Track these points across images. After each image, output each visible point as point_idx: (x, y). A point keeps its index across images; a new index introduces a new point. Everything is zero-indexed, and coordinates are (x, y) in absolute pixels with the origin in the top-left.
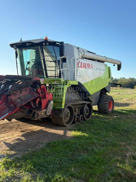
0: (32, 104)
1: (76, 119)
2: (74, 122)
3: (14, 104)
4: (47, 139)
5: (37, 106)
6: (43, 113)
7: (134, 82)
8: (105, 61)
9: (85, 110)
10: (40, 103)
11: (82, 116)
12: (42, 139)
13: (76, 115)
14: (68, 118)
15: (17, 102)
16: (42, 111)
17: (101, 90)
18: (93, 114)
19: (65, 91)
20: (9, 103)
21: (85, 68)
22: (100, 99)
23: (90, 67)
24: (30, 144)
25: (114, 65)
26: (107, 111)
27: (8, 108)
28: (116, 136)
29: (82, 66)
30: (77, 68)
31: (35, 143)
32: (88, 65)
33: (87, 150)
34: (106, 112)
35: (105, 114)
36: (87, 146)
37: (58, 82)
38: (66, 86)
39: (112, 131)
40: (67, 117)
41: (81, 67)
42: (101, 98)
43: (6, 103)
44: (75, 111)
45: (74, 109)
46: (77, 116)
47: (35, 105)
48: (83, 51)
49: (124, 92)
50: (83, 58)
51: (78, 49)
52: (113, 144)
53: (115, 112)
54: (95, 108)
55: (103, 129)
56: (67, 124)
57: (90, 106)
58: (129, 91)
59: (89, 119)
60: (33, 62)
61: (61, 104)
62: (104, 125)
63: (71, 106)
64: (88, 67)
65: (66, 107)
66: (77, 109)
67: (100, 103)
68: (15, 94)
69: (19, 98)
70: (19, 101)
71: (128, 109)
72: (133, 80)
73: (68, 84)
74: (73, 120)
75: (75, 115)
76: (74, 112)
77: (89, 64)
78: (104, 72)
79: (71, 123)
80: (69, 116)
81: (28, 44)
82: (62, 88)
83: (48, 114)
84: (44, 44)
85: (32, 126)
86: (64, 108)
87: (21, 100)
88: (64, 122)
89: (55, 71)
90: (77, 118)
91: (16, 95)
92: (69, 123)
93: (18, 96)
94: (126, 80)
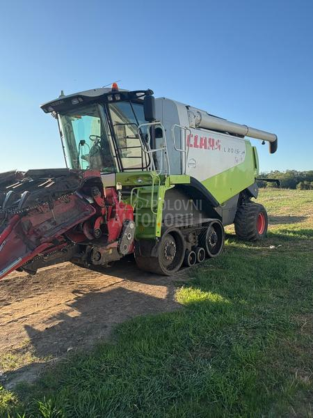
0: (86, 232)
1: (189, 257)
2: (185, 265)
3: (37, 235)
4: (119, 312)
5: (97, 234)
6: (111, 250)
7: (295, 178)
8: (246, 135)
9: (208, 237)
10: (104, 228)
11: (202, 250)
12: (108, 312)
13: (190, 249)
14: (173, 257)
15: (44, 230)
16: (108, 247)
17: (241, 193)
18: (226, 242)
19: (161, 199)
20: (26, 233)
21: (205, 148)
22: (238, 211)
23: (216, 146)
24: (78, 328)
25: (263, 143)
26: (254, 235)
27: (25, 243)
28: (281, 297)
29: (198, 144)
30: (187, 148)
31: (89, 325)
32: (209, 142)
33: (214, 346)
34: (253, 238)
35: (249, 241)
36: (212, 333)
37: (146, 178)
38: (162, 186)
39: (270, 283)
40: (169, 254)
41: (196, 146)
42: (241, 210)
43: (18, 233)
44: (188, 241)
45: (183, 237)
46: (192, 250)
47: (92, 234)
48: (198, 112)
49: (280, 195)
50: (199, 127)
51: (188, 108)
52: (280, 324)
53: (271, 235)
54: (230, 229)
55: (249, 279)
56: (170, 270)
57: (218, 228)
58: (289, 193)
59: (218, 254)
60: (93, 140)
61: (154, 228)
62: (250, 270)
63: (177, 230)
64: (211, 146)
65: (166, 233)
66: (191, 236)
67: (238, 220)
68: (38, 210)
69: (49, 221)
70: (49, 226)
71: (294, 227)
72: (293, 173)
73: (167, 182)
74: (182, 261)
75: (187, 249)
76: (185, 243)
77: (213, 140)
78: (244, 156)
79: (178, 267)
80: (173, 252)
81: (75, 102)
82: (154, 193)
83: (125, 252)
84: (110, 99)
85: (96, 277)
86: (160, 236)
87: (55, 223)
88: (162, 267)
89: (142, 157)
90: (192, 255)
91: (42, 213)
92: (174, 268)
93: (46, 217)
94: (282, 174)
